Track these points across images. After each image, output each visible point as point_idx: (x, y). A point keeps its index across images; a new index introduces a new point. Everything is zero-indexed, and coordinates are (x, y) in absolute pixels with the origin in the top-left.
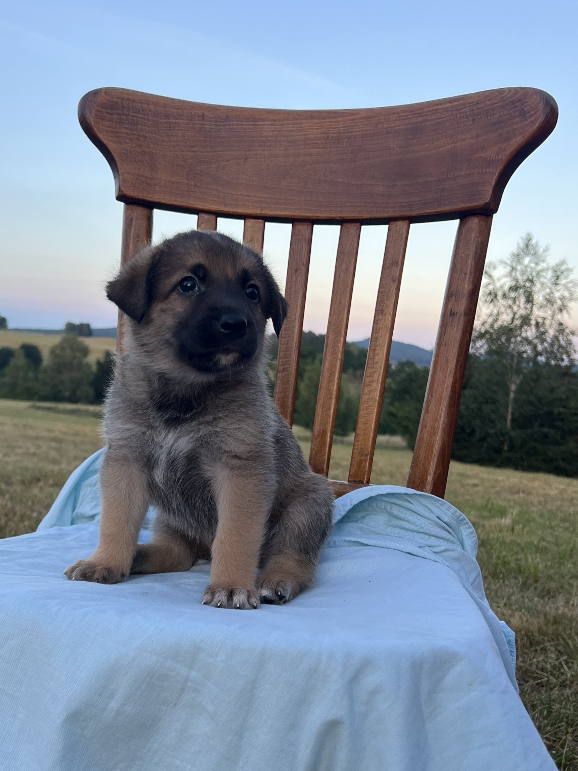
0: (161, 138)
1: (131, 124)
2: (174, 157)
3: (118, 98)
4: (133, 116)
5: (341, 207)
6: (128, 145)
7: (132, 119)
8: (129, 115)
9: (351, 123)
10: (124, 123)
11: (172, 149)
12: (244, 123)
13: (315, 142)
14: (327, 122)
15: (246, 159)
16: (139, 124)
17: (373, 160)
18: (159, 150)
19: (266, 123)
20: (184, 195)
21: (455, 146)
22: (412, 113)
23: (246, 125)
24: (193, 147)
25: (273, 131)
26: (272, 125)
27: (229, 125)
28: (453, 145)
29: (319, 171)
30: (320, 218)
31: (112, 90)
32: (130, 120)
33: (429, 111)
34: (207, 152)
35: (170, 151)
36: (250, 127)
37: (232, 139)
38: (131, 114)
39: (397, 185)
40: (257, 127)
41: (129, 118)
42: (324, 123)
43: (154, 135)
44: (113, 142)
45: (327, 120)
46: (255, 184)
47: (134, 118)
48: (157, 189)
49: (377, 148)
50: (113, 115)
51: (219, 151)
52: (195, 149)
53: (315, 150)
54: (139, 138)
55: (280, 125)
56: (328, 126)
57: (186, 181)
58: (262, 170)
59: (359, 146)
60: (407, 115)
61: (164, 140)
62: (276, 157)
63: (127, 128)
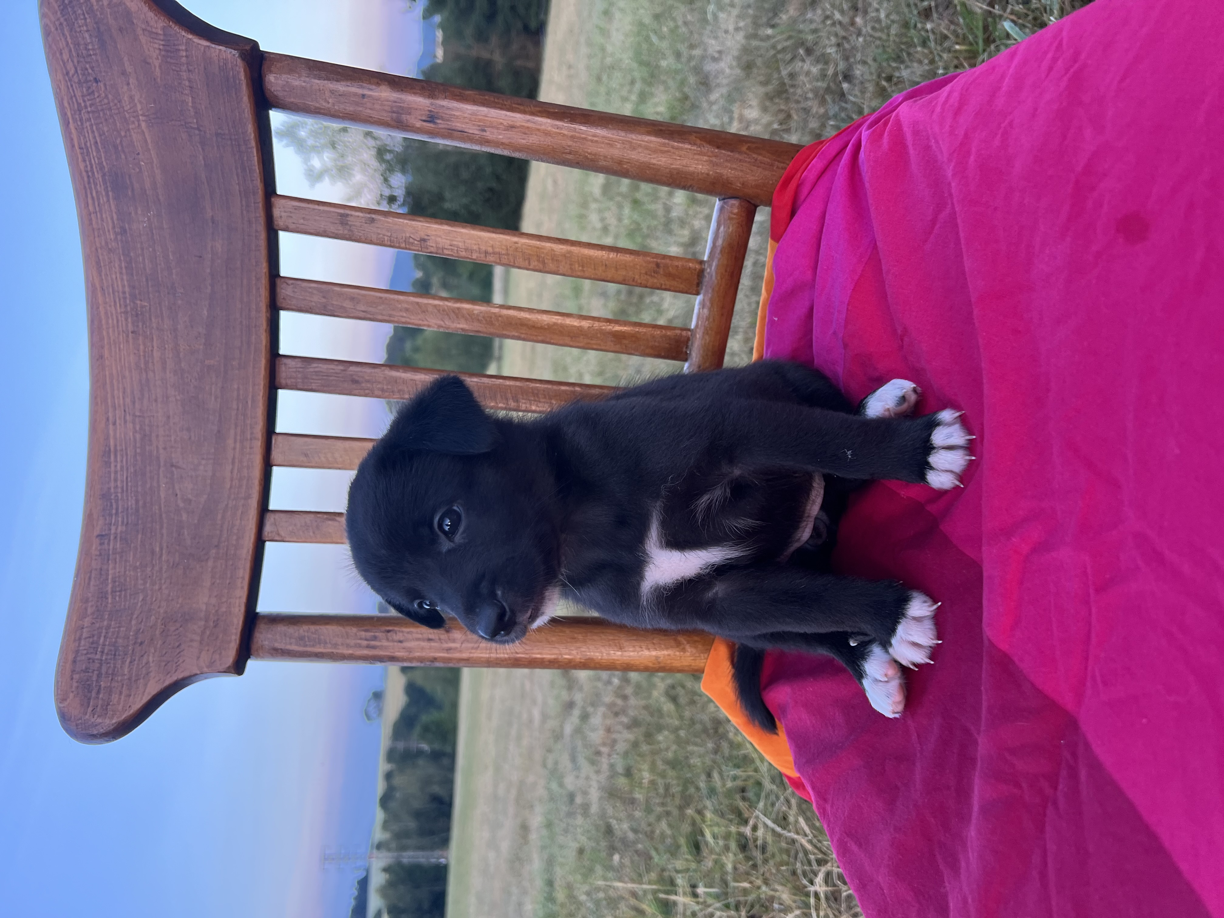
0: (139, 604)
1: (115, 655)
2: (171, 583)
3: (72, 679)
4: (102, 652)
5: (249, 310)
6: (151, 659)
7: (107, 654)
8: (101, 660)
9: (109, 294)
10: (115, 667)
11: (157, 587)
12: (113, 468)
13: (142, 354)
14: (108, 333)
15: (172, 466)
16: (116, 642)
17: (171, 257)
18: (159, 607)
19: (111, 432)
20: (232, 565)
21: (141, 115)
22: (88, 191)
23: (116, 466)
24: (153, 553)
25: (125, 422)
26: (114, 424)
27: (116, 493)
28: (141, 117)
29: (189, 346)
30: (268, 344)
31: (58, 689)
32: (109, 657)
33: (84, 161)
34: (161, 528)
35: (160, 589)
36: (119, 459)
37: (140, 489)
38: (98, 656)
39: (212, 216)
40: (118, 448)
41: (106, 659)
42: (109, 338)
43: (135, 616)
44: (146, 685)
45: (105, 333)
46: (213, 450)
47: (106, 651)
48: (224, 609)
49: (151, 249)
50: (100, 686)
51: (160, 508)
52: (158, 549)
53: (157, 354)
54: (139, 641)
55: (115, 409)
56: (114, 331)
57: (210, 563)
58: (190, 438)
59: (147, 280)
60: (93, 198)
61: (143, 600)
62: (169, 417)
63: (123, 663)
